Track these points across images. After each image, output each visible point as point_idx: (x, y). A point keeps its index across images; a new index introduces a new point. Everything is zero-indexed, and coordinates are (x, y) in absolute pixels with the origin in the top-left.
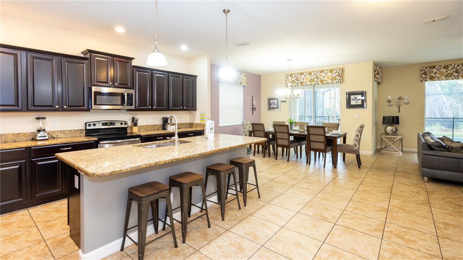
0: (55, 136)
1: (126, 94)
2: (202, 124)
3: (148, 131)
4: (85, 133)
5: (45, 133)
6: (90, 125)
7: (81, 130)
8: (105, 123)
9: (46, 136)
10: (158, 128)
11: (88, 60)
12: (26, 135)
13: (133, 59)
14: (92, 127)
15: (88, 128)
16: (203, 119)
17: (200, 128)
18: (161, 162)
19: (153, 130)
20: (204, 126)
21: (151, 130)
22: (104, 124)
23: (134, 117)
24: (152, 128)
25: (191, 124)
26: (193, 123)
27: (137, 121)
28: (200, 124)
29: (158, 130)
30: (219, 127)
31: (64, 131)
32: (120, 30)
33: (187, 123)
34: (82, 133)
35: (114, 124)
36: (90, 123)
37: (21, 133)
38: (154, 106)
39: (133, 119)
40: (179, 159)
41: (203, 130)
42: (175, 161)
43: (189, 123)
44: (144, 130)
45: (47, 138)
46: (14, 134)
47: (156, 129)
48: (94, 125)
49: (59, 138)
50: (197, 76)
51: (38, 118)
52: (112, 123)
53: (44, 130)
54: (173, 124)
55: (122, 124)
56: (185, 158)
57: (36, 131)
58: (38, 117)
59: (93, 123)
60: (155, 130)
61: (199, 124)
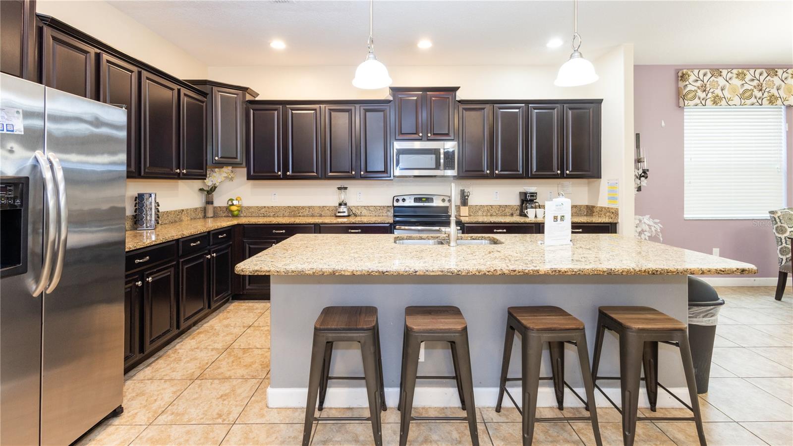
0: (358, 212)
1: (442, 151)
2: (612, 208)
3: (491, 215)
4: (393, 212)
5: (346, 207)
6: (398, 200)
7: (388, 206)
8: (419, 198)
9: (344, 212)
10: (511, 212)
11: (392, 102)
12: (330, 209)
13: (458, 88)
14: (401, 204)
15: (396, 204)
16: (613, 199)
17: (607, 217)
18: (344, 271)
19: (501, 216)
20: (616, 213)
21: (497, 215)
22: (416, 200)
23: (464, 190)
24: (499, 211)
25: (590, 209)
26: (593, 207)
27: (468, 196)
28: (608, 210)
29: (512, 215)
30: (685, 220)
31: (368, 206)
32: (425, 44)
33: (581, 206)
34: (389, 211)
35: (431, 200)
36: (398, 198)
37: (326, 207)
38: (496, 170)
39: (463, 192)
40: (387, 273)
41: (616, 224)
42: (377, 274)
43: (587, 206)
44: (484, 214)
45: (346, 214)
46: (320, 207)
47: (508, 214)
48: (404, 200)
49: (363, 216)
50: (603, 100)
51: (339, 188)
52: (429, 198)
53: (346, 204)
54: (539, 205)
55: (443, 200)
56: (401, 273)
57: (337, 205)
58: (340, 186)
59: (403, 197)
60: (505, 216)
61: (605, 208)
